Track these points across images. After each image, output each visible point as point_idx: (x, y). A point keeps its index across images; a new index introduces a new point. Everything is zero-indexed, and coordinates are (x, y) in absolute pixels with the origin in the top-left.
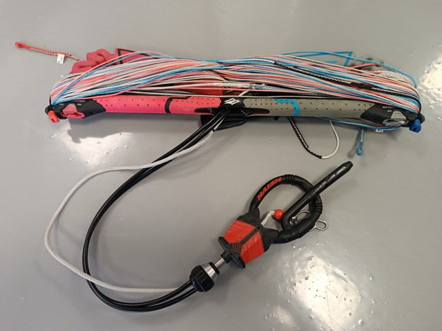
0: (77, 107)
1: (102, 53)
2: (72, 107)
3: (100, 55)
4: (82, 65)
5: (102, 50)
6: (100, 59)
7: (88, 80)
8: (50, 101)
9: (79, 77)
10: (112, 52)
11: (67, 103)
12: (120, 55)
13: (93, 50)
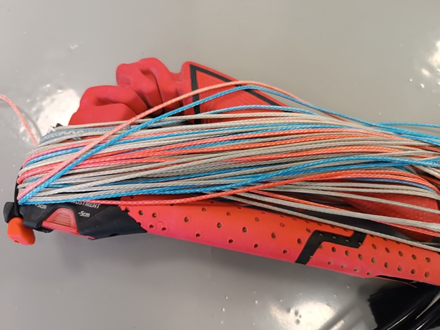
0: (79, 219)
1: (154, 70)
2: (66, 214)
3: (146, 73)
4: (103, 96)
5: (154, 61)
6: (147, 86)
7: (113, 154)
8: (17, 192)
9: (96, 141)
10: (175, 67)
11: (53, 207)
12: (195, 87)
13: (132, 58)
